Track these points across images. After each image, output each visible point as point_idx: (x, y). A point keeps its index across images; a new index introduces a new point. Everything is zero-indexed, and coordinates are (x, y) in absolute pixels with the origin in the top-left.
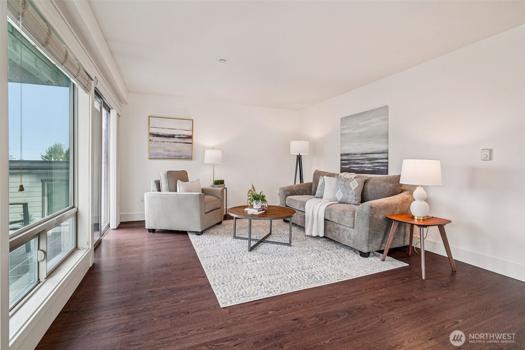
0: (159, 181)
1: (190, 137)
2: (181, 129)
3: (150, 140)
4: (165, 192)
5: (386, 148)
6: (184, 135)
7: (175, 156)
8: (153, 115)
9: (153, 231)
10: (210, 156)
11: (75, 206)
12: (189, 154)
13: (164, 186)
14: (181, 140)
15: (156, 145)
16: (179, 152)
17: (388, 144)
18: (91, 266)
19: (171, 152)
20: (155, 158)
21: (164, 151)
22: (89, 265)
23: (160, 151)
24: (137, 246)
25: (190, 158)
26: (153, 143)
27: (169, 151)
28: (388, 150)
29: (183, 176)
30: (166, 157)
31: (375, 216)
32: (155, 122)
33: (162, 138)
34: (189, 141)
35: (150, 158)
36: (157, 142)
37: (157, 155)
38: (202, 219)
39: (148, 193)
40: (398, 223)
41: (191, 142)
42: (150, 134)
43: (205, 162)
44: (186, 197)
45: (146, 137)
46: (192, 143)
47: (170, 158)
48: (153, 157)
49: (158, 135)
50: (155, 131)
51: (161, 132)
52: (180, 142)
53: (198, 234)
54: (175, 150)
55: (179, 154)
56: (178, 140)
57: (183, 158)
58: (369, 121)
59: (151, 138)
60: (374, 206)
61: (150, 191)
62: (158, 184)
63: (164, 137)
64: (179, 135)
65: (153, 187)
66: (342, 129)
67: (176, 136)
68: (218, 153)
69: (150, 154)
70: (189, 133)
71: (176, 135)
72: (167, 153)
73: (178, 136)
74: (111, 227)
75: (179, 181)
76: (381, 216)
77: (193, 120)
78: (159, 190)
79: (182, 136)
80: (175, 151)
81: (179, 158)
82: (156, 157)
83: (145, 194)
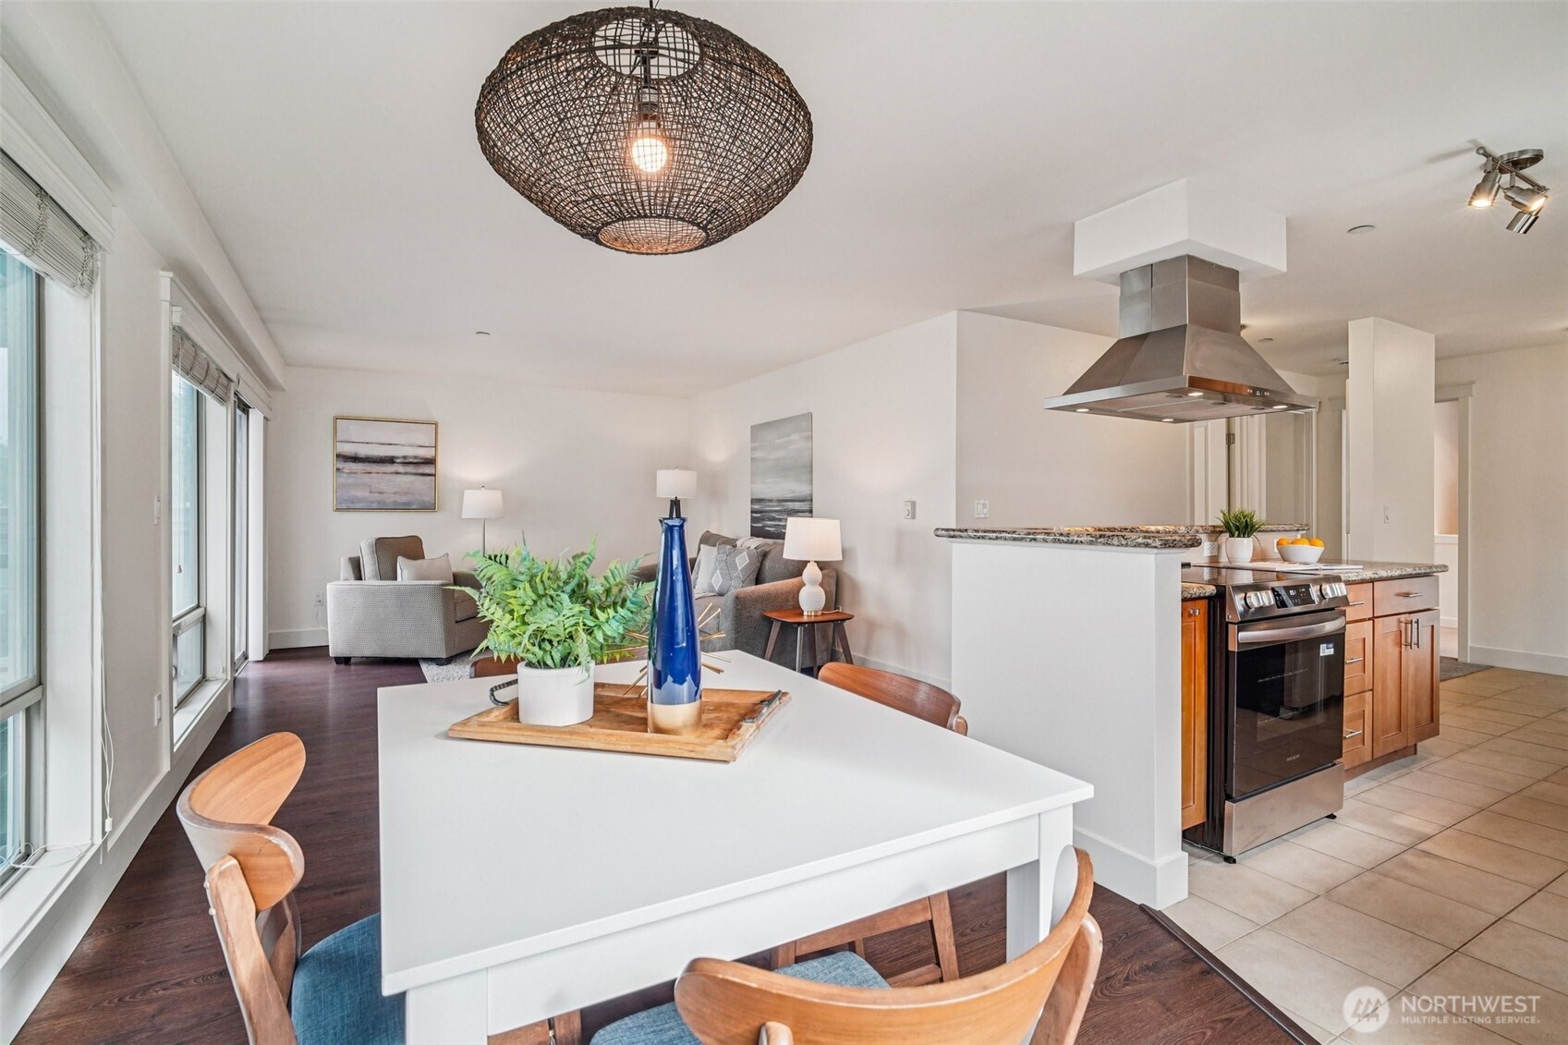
0: (359, 558)
1: (431, 462)
2: (408, 443)
3: (338, 469)
4: (370, 580)
5: (809, 492)
6: (416, 457)
7: (395, 503)
8: (346, 413)
9: (345, 661)
10: (475, 503)
11: (201, 605)
12: (427, 498)
13: (368, 567)
14: (410, 469)
15: (351, 480)
16: (406, 494)
17: (812, 484)
18: (230, 711)
19: (384, 495)
20: (348, 510)
21: (371, 492)
22: (227, 709)
23: (360, 493)
24: (314, 684)
25: (429, 507)
26: (345, 475)
27: (382, 493)
28: (811, 496)
29: (412, 548)
30: (375, 506)
31: (745, 614)
32: (351, 430)
33: (366, 464)
34: (427, 470)
35: (338, 510)
36: (355, 473)
37: (353, 503)
38: (448, 632)
39: (335, 583)
40: (780, 623)
41: (433, 472)
42: (337, 456)
43: (463, 517)
44: (413, 591)
45: (329, 462)
46: (435, 475)
47: (383, 507)
48: (344, 506)
49: (355, 459)
50: (348, 449)
51: (363, 451)
52: (406, 473)
53: (439, 662)
54: (395, 490)
55: (403, 499)
56: (401, 469)
57: (414, 507)
58: (786, 439)
59: (341, 465)
60: (741, 596)
61: (338, 579)
62: (356, 565)
63: (369, 462)
64: (404, 457)
65: (345, 570)
66: (753, 449)
67: (398, 461)
68: (495, 497)
69: (338, 500)
70: (428, 453)
71: (397, 458)
72: (377, 497)
73: (403, 460)
74: (252, 657)
75: (400, 559)
76: (756, 614)
77: (436, 424)
78: (359, 577)
79: (411, 460)
80: (395, 493)
81: (406, 508)
82: (352, 506)
83: (330, 587)
